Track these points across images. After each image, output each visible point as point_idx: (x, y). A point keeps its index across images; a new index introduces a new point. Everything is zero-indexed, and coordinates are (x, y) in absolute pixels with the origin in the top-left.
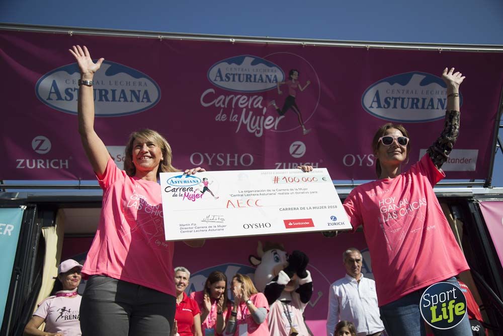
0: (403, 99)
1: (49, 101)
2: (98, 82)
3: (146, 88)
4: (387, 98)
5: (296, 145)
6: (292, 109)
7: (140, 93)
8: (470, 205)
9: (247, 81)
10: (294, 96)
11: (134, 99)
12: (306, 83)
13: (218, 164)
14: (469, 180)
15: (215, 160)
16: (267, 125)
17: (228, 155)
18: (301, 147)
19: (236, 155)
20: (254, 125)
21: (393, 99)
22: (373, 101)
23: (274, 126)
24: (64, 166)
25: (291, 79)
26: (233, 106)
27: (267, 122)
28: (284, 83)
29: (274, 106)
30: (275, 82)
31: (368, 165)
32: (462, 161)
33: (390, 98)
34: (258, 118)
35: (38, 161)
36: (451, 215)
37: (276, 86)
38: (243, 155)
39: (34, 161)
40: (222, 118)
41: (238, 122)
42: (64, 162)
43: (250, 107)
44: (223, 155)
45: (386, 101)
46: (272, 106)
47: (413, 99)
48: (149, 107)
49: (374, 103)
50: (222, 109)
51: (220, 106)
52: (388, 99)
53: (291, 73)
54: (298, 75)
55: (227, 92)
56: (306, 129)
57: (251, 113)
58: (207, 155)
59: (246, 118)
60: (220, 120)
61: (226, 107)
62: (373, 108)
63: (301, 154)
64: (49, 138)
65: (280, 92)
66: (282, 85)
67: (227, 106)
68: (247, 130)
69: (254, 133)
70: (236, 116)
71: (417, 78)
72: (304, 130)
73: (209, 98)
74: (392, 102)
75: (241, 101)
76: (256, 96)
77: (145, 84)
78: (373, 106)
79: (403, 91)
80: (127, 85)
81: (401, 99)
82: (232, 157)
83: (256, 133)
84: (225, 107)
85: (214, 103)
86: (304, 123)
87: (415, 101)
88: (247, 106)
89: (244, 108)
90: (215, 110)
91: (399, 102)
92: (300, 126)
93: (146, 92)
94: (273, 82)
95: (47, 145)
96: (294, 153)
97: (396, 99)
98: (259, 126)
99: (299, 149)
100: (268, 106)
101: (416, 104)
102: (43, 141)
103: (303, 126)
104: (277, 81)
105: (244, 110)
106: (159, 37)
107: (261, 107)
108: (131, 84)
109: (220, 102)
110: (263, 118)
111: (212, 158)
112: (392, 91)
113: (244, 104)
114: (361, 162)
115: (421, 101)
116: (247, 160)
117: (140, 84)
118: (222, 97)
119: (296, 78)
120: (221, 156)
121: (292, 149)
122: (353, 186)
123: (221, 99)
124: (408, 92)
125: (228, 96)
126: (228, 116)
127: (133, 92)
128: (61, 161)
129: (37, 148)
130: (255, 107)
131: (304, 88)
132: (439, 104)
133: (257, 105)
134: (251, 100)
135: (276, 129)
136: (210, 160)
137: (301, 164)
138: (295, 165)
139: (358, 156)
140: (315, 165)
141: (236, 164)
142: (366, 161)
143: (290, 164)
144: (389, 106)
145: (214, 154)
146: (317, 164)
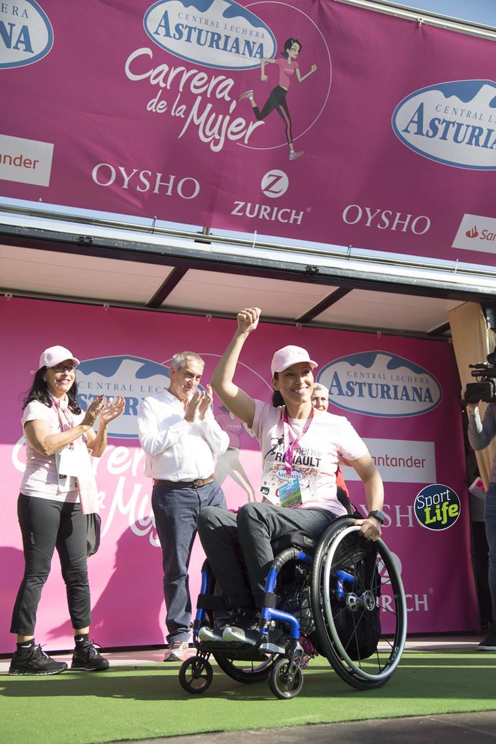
0: (460, 126)
4: (435, 119)
5: (275, 176)
6: (279, 111)
7: (14, 29)
9: (211, 46)
10: (286, 89)
12: (311, 70)
13: (138, 189)
15: (135, 180)
16: (233, 133)
17: (159, 175)
18: (279, 181)
19: (172, 178)
20: (211, 128)
21: (445, 124)
22: (412, 121)
23: (244, 136)
25: (286, 55)
26: (181, 90)
27: (233, 128)
28: (273, 61)
29: (250, 101)
30: (258, 56)
31: (379, 226)
33: (439, 120)
34: (221, 117)
37: (260, 64)
38: (184, 179)
40: (159, 106)
41: (186, 119)
43: (209, 96)
44: (150, 173)
45: (432, 124)
46: (248, 100)
47: (474, 129)
48: (27, 62)
49: (411, 124)
50: (161, 91)
51: (158, 83)
52: (436, 122)
53: (288, 45)
54: (299, 51)
55: (174, 60)
56: (295, 152)
57: (209, 106)
58: (122, 169)
59: (199, 115)
60: (154, 111)
61: (168, 87)
62: (409, 132)
63: (280, 192)
65: (264, 77)
66: (270, 64)
67: (170, 86)
68: (198, 136)
69: (209, 143)
70: (184, 107)
71: (488, 92)
72: (292, 152)
73: (141, 65)
74: (441, 128)
75: (195, 82)
76: (223, 77)
77: (25, 12)
78: (409, 129)
79: (463, 111)
81: (456, 126)
82: (165, 179)
83: (212, 144)
84: (166, 86)
85: (149, 77)
86: (293, 140)
87: (477, 132)
88: (207, 89)
89: (200, 95)
90: (147, 90)
91: (452, 131)
92: (287, 144)
94: (255, 56)
96: (267, 189)
97: (448, 124)
98: (220, 134)
99: (277, 183)
100: (239, 101)
101: (477, 138)
103: (291, 145)
104: (262, 57)
105: (199, 99)
107: (228, 99)
109: (160, 75)
111: (130, 177)
112: (446, 109)
113: (200, 87)
114: (369, 221)
115: (485, 133)
116: (188, 188)
117: (15, 11)
118: (164, 67)
119: (295, 57)
120: (145, 175)
121: (265, 182)
122: (349, 256)
123: (162, 71)
124: (469, 115)
125: (175, 69)
126: (169, 106)
130: (219, 96)
131: (305, 77)
133: (222, 94)
134: (213, 82)
135: (246, 142)
136: (127, 179)
137: (276, 209)
138: (266, 210)
139: (368, 210)
140: (297, 214)
141: (169, 193)
142: (377, 220)
143: (257, 206)
144: (435, 134)
145: (135, 171)
146: (302, 213)
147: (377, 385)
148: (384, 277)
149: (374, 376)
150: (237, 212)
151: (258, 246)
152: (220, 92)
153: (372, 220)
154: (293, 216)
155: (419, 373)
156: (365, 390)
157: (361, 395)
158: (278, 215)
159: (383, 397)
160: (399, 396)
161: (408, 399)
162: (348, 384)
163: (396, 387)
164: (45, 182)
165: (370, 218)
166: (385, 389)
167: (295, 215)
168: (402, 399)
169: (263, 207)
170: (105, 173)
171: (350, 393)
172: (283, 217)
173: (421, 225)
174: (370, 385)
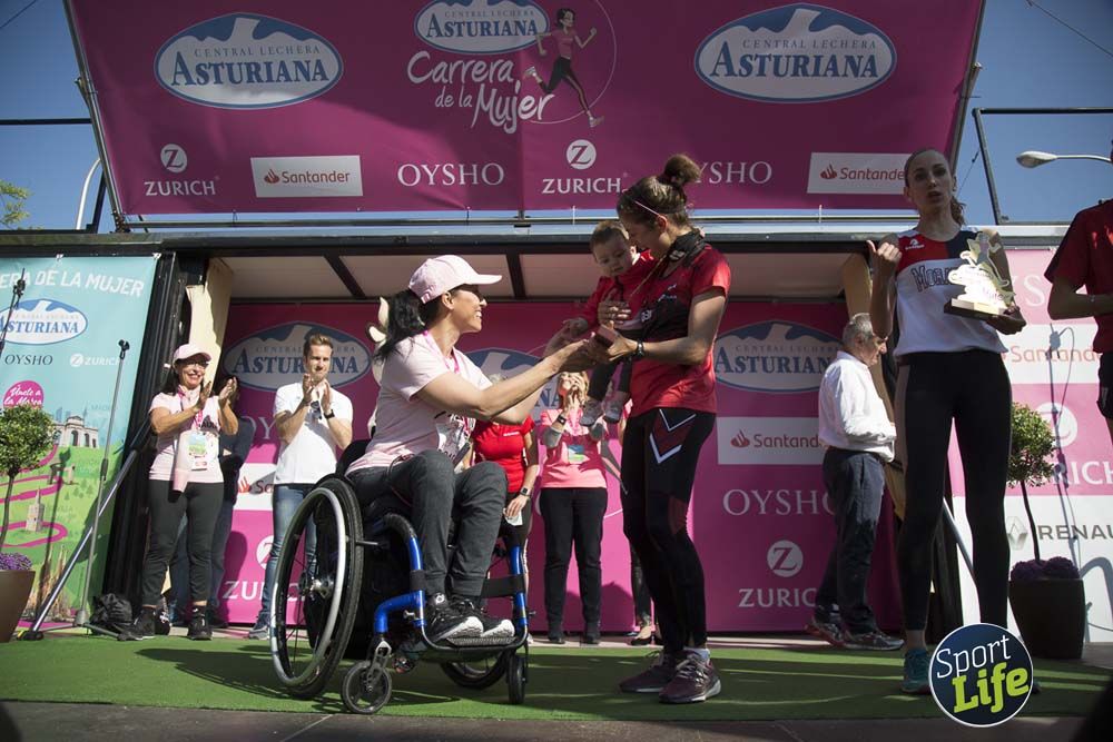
0: (777, 58)
1: (174, 87)
2: (243, 51)
3: (318, 57)
5: (579, 146)
6: (567, 80)
7: (310, 64)
9: (482, 35)
10: (569, 58)
11: (300, 76)
12: (589, 34)
13: (444, 183)
15: (440, 176)
16: (524, 113)
18: (586, 149)
19: (475, 166)
20: (501, 112)
21: (758, 60)
22: (718, 63)
23: (536, 113)
24: (209, 191)
25: (561, 26)
26: (463, 81)
27: (523, 107)
28: (548, 34)
29: (534, 78)
30: (531, 33)
31: (711, 181)
32: (892, 176)
34: (508, 99)
35: (174, 183)
37: (535, 41)
38: (487, 166)
39: (168, 183)
40: (446, 101)
41: (474, 107)
42: (208, 184)
43: (491, 81)
44: (452, 166)
45: (743, 62)
46: (532, 76)
47: (797, 58)
48: (324, 89)
49: (719, 66)
51: (441, 80)
52: (748, 59)
53: (560, 15)
54: (573, 19)
55: (450, 56)
56: (595, 117)
57: (494, 91)
58: (425, 167)
60: (443, 106)
61: (451, 82)
62: (718, 75)
63: (588, 162)
64: (183, 148)
65: (542, 51)
66: (545, 38)
68: (490, 122)
69: (502, 126)
70: (470, 97)
71: (804, 16)
72: (591, 118)
73: (420, 69)
74: (756, 64)
75: (475, 71)
76: (500, 61)
77: (316, 48)
79: (777, 42)
80: (288, 53)
81: (773, 59)
82: (468, 169)
83: (505, 128)
84: (449, 81)
85: (431, 77)
86: (590, 107)
87: (801, 61)
88: (488, 77)
89: (483, 82)
90: (433, 89)
91: (769, 65)
92: (583, 112)
93: (319, 63)
94: (528, 34)
95: (181, 159)
96: (574, 161)
97: (762, 59)
98: (511, 115)
99: (583, 153)
100: (523, 78)
101: (804, 68)
102: (175, 152)
103: (588, 112)
104: (535, 33)
105: (483, 86)
107: (510, 80)
108: (294, 50)
109: (440, 73)
110: (515, 99)
111: (434, 173)
113: (482, 74)
115: (812, 62)
116: (493, 174)
117: (308, 50)
118: (443, 65)
119: (570, 26)
120: (449, 169)
121: (571, 154)
123: (442, 69)
124: (785, 44)
125: (453, 64)
126: (456, 100)
127: (298, 64)
128: (204, 183)
129: (169, 164)
130: (501, 80)
131: (585, 43)
132: (849, 67)
133: (504, 78)
134: (493, 69)
135: (540, 118)
136: (431, 176)
137: (589, 180)
138: (578, 183)
140: (614, 182)
141: (475, 182)
142: (707, 174)
143: (569, 180)
144: (749, 73)
145: (437, 166)
146: (618, 180)
147: (772, 358)
149: (769, 348)
150: (550, 189)
151: (579, 222)
152: (502, 76)
153: (702, 175)
154: (610, 185)
155: (826, 341)
156: (759, 365)
157: (753, 370)
158: (593, 186)
159: (780, 371)
160: (801, 369)
161: (812, 370)
162: (737, 360)
163: (796, 359)
164: (360, 193)
166: (784, 361)
167: (612, 182)
168: (804, 371)
169: (575, 181)
170: (409, 174)
171: (739, 369)
172: (598, 188)
174: (764, 360)
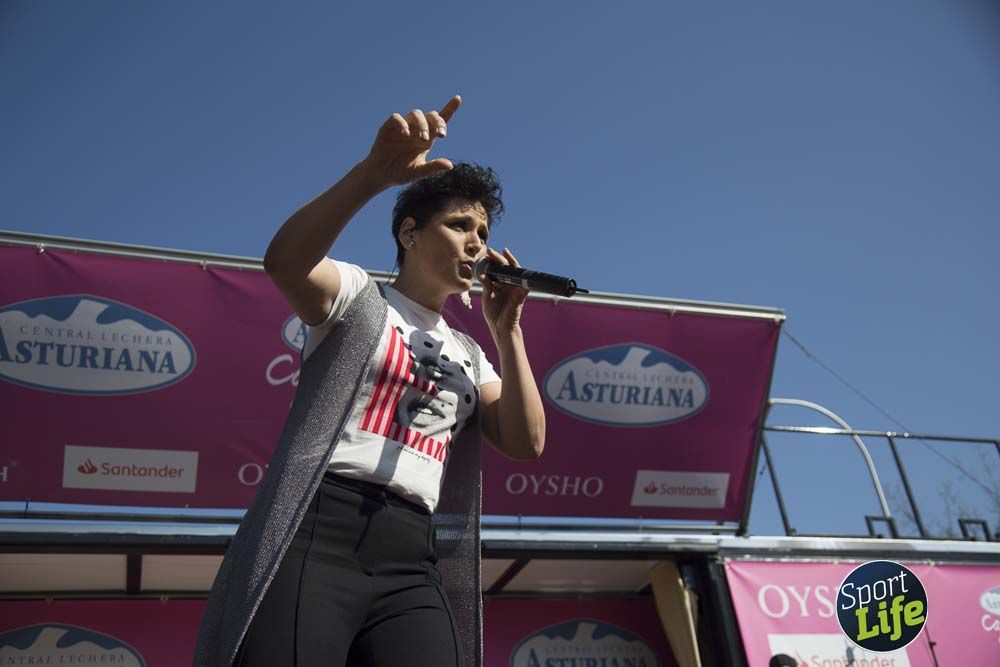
0: (614, 388)
2: (80, 333)
3: (168, 348)
4: (588, 384)
7: (158, 356)
8: (711, 567)
11: (145, 366)
14: (714, 523)
21: (598, 388)
22: (564, 388)
36: (680, 581)
45: (586, 389)
47: (630, 389)
48: (171, 381)
49: (564, 391)
52: (590, 387)
62: (563, 399)
71: (637, 353)
74: (596, 392)
77: (169, 340)
78: (563, 395)
79: (615, 374)
80: (134, 341)
81: (610, 389)
87: (634, 391)
91: (607, 393)
93: (168, 356)
97: (602, 387)
106: (202, 262)
108: (143, 340)
112: (597, 374)
114: (536, 489)
115: (642, 392)
117: (159, 340)
122: (520, 526)
124: (621, 376)
127: (144, 354)
132: (672, 399)
139: (533, 477)
142: (544, 486)
144: (590, 399)
147: (581, 659)
148: (561, 544)
149: (577, 648)
153: (540, 487)
163: (603, 661)
164: (191, 489)
165: (537, 485)
170: (251, 473)
173: (593, 487)
